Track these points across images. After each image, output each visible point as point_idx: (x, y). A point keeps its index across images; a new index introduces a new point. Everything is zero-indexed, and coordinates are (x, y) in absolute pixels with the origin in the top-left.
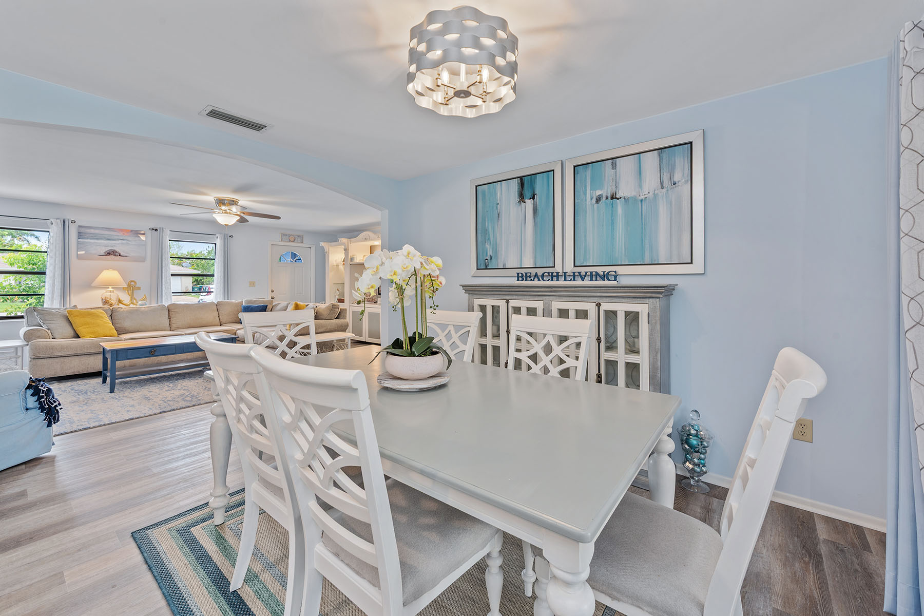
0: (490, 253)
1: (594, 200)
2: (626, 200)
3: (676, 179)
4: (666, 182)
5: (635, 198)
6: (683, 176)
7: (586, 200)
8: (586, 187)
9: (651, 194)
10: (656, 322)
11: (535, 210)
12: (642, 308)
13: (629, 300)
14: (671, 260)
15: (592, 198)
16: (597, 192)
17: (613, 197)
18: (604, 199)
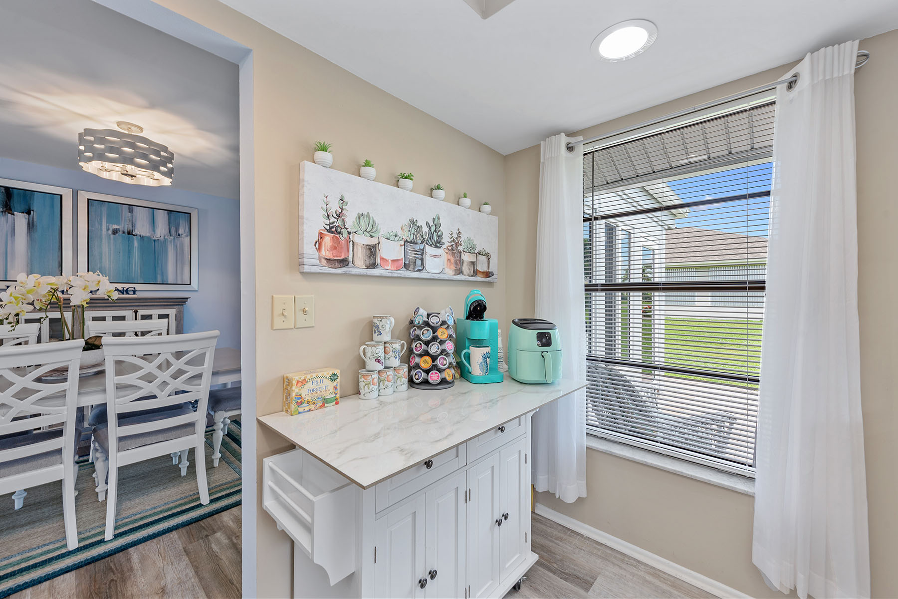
1: (110, 232)
2: (142, 237)
3: (180, 232)
4: (173, 232)
5: (149, 238)
6: (185, 231)
8: (101, 219)
9: (162, 238)
10: (181, 320)
11: (31, 226)
12: (172, 312)
13: (162, 307)
14: (177, 282)
15: (108, 230)
16: (114, 225)
17: (130, 233)
18: (121, 233)
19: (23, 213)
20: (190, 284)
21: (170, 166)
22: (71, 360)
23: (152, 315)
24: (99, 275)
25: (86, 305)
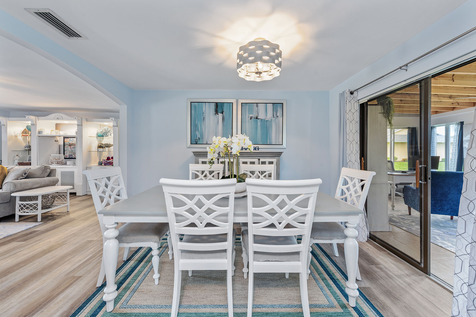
0: (199, 136)
1: (249, 118)
2: (261, 120)
3: (278, 115)
4: (275, 116)
5: (264, 120)
6: (280, 114)
7: (246, 118)
8: (246, 112)
9: (270, 119)
10: (279, 165)
11: (223, 119)
12: (274, 160)
13: (270, 157)
14: (276, 143)
15: (248, 117)
16: (251, 115)
17: (257, 118)
18: (253, 118)
19: (221, 113)
20: (282, 145)
21: (280, 59)
22: (230, 193)
23: (266, 162)
24: (245, 136)
25: (239, 155)
